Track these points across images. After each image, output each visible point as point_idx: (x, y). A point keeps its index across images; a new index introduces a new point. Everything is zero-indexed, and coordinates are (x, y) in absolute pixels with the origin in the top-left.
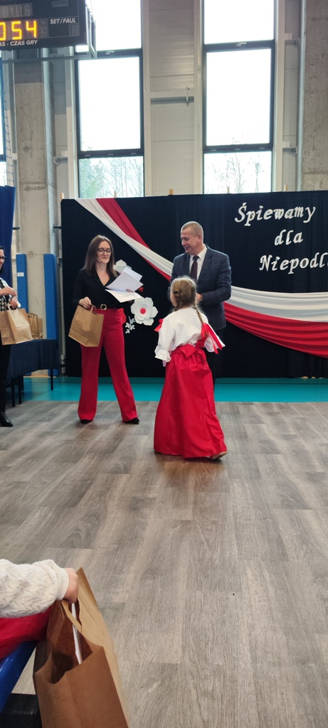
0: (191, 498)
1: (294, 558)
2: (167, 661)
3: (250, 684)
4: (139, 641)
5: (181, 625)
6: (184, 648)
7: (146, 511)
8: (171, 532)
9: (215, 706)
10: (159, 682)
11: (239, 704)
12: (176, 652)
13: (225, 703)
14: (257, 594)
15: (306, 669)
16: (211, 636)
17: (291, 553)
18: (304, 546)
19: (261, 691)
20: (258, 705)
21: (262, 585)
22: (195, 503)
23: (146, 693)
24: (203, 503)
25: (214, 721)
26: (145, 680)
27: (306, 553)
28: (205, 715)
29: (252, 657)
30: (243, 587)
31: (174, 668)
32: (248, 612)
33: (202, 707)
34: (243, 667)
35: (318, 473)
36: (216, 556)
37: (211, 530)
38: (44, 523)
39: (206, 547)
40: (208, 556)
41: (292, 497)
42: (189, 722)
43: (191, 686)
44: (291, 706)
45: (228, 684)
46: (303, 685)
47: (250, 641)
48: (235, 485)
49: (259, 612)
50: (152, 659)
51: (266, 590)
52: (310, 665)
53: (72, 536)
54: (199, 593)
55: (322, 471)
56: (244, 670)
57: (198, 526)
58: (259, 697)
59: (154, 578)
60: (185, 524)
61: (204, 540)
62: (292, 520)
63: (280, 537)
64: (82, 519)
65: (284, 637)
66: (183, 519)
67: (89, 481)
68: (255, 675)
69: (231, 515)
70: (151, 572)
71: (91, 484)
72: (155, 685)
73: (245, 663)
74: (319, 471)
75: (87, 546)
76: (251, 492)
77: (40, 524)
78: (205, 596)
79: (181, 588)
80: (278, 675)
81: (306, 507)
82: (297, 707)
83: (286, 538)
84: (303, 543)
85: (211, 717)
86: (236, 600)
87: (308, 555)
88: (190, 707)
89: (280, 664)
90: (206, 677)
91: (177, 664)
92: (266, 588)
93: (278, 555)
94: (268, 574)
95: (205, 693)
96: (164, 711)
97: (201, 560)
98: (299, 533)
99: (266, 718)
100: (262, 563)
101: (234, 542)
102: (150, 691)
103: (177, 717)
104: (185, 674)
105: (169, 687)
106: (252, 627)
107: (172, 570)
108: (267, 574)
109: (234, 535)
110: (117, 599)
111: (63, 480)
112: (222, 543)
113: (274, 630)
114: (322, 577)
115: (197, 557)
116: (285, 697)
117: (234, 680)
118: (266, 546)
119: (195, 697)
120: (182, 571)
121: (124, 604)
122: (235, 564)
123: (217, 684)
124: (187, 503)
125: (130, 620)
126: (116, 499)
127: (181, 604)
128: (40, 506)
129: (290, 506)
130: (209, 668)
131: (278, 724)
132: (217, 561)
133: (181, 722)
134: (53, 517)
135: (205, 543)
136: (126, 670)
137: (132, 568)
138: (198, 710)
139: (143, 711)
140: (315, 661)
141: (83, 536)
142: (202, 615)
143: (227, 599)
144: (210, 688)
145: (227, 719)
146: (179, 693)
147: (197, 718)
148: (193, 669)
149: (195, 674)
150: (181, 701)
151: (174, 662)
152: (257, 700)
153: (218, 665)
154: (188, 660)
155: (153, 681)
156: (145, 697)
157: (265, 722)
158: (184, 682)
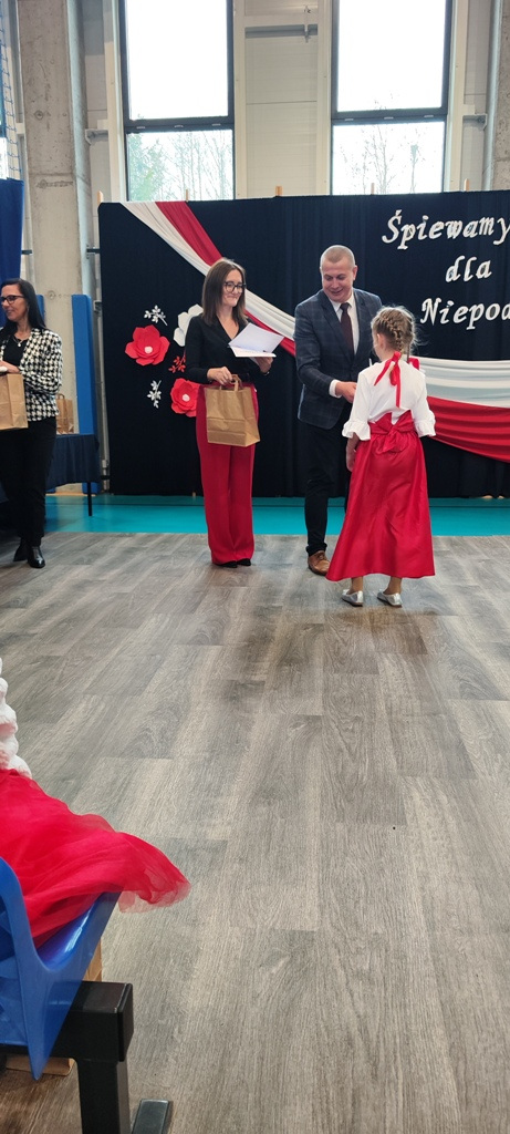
0: (319, 683)
1: (484, 774)
2: (297, 927)
3: (426, 961)
4: (252, 898)
5: (315, 875)
6: (322, 908)
7: (251, 701)
8: (292, 733)
9: (375, 993)
10: (288, 959)
11: (411, 991)
12: (310, 914)
13: (390, 989)
14: (430, 827)
16: (363, 891)
17: (480, 767)
18: (499, 756)
19: (444, 971)
20: (440, 992)
21: (436, 815)
22: (326, 690)
23: (267, 974)
24: (338, 691)
25: (374, 1016)
26: (265, 956)
27: (503, 766)
28: (360, 1006)
29: (427, 921)
30: (409, 817)
31: (308, 937)
32: (418, 855)
33: (356, 995)
34: (414, 935)
36: (364, 770)
37: (353, 731)
38: (92, 720)
39: (347, 756)
40: (350, 770)
41: (476, 681)
42: (336, 1016)
43: (336, 963)
44: (491, 994)
45: (393, 961)
47: (424, 897)
48: (387, 662)
49: (434, 854)
50: (274, 924)
51: (444, 821)
53: (139, 738)
54: (340, 826)
56: (416, 940)
57: (333, 725)
58: (442, 980)
59: (269, 804)
60: (312, 721)
61: (343, 746)
62: (478, 716)
63: (461, 741)
64: (152, 713)
65: (475, 891)
66: (308, 714)
67: (158, 657)
68: (433, 948)
69: (383, 708)
70: (265, 793)
71: (161, 662)
72: (281, 963)
73: (417, 930)
75: (164, 754)
76: (412, 674)
77: (87, 720)
78: (349, 831)
79: (312, 817)
80: (468, 949)
81: (498, 697)
82: (500, 996)
83: (469, 743)
84: (498, 751)
85: (369, 1011)
86: (398, 838)
87: (505, 770)
88: (337, 995)
89: (470, 932)
90: (358, 951)
91: (313, 932)
92: (444, 819)
93: (459, 771)
94: (445, 798)
95: (359, 975)
96: (297, 1000)
97: (340, 777)
98: (491, 735)
99: (453, 1011)
100: (435, 781)
101: (390, 749)
102: (274, 971)
103: (318, 1010)
104: (327, 947)
105: (302, 965)
106: (425, 877)
107: (296, 791)
108: (444, 799)
109: (389, 737)
110: (214, 835)
111: (118, 654)
112: (372, 750)
113: (460, 882)
115: (333, 772)
116: (480, 980)
117: (402, 957)
118: (440, 755)
119: (344, 980)
120: (312, 793)
121: (225, 842)
122: (393, 782)
123: (376, 961)
124: (314, 690)
125: (236, 866)
126: (203, 683)
127: (314, 843)
128: (85, 693)
129: (473, 696)
130: (363, 938)
131: (472, 1020)
132: (365, 778)
133: (325, 1017)
134: (107, 709)
135: (346, 751)
136: (235, 940)
137: (235, 788)
138: (349, 999)
139: (265, 1000)
141: (155, 738)
142: (348, 858)
143: (384, 835)
144: (366, 967)
145: (394, 1012)
146: (319, 974)
147: (349, 1010)
148: (338, 939)
149: (341, 946)
150: (322, 986)
151: (308, 928)
152: (439, 985)
153: (376, 934)
154: (329, 926)
155: (277, 956)
156: (266, 981)
157: (452, 1017)
158: (326, 958)
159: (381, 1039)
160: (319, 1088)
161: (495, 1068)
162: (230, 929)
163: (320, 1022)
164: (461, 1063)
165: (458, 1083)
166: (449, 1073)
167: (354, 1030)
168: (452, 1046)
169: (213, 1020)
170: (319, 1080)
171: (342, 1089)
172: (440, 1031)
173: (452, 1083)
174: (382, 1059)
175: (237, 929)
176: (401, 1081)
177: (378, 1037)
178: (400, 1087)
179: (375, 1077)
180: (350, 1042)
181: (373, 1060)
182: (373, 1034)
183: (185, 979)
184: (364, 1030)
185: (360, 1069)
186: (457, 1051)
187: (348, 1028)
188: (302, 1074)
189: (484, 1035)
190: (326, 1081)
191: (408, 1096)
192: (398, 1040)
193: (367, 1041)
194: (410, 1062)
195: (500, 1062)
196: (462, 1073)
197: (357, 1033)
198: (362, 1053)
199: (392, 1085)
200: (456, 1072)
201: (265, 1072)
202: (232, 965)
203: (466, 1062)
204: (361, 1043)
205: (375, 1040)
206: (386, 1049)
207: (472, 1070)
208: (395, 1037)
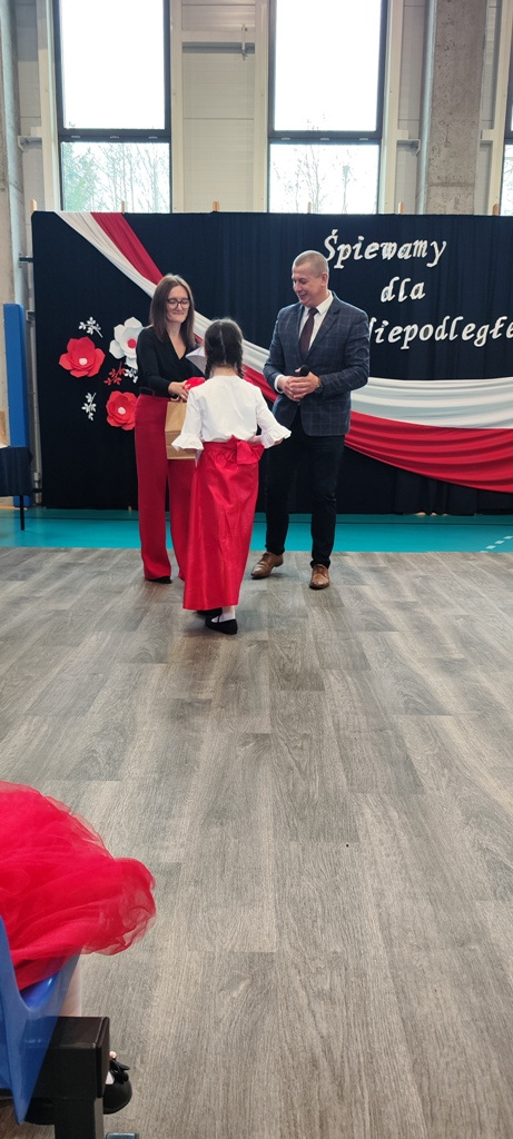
0: (266, 700)
1: (432, 789)
2: (256, 949)
3: (386, 978)
4: (209, 921)
5: (271, 895)
6: (279, 928)
7: (198, 720)
8: (241, 752)
9: (337, 1013)
10: (248, 981)
11: (372, 1009)
12: (269, 935)
13: (351, 1008)
14: (382, 844)
15: (466, 953)
16: (320, 910)
17: (428, 783)
18: (446, 771)
19: (403, 988)
20: (401, 1009)
21: (388, 831)
22: (273, 708)
23: (229, 998)
24: (285, 708)
25: (337, 1036)
26: (225, 979)
27: (450, 781)
28: (323, 1027)
29: (385, 938)
30: (361, 834)
31: (267, 958)
32: (372, 872)
33: (318, 1015)
34: (373, 952)
35: (455, 660)
36: (314, 788)
37: (302, 748)
38: (36, 742)
39: (297, 774)
40: (301, 788)
41: (419, 696)
42: (299, 1038)
43: (297, 984)
44: (450, 1008)
45: (353, 979)
46: (465, 976)
47: (380, 914)
48: (332, 678)
49: (388, 871)
50: (233, 947)
51: (395, 837)
52: (473, 947)
53: (85, 760)
54: (293, 845)
55: (462, 656)
56: (375, 958)
57: (282, 743)
58: (401, 996)
59: (221, 824)
60: (261, 739)
61: (293, 764)
62: (424, 731)
63: (408, 757)
64: (97, 734)
65: (430, 907)
66: (256, 732)
67: (101, 675)
68: (392, 965)
69: (330, 724)
70: (217, 814)
71: (104, 681)
72: (242, 986)
73: (375, 947)
74: (456, 656)
75: (112, 776)
76: (358, 690)
77: (30, 742)
78: (303, 850)
79: (266, 837)
80: (425, 964)
81: (441, 712)
82: (460, 1010)
83: (416, 758)
84: (444, 766)
85: (332, 1031)
86: (352, 856)
87: (452, 784)
88: (299, 1016)
89: (427, 948)
90: (318, 970)
91: (272, 953)
92: (395, 835)
93: (408, 786)
94: (396, 814)
95: (320, 995)
96: (259, 1023)
97: (292, 795)
98: (436, 750)
99: (414, 1026)
100: (385, 797)
101: (339, 766)
102: (235, 994)
103: (281, 1032)
104: (287, 968)
105: (263, 987)
106: (381, 894)
107: (248, 811)
108: (394, 814)
109: (337, 755)
110: (167, 858)
111: (58, 674)
112: (322, 767)
113: (414, 897)
114: (477, 817)
115: (285, 790)
116: (439, 996)
117: (362, 975)
118: (389, 771)
119: (306, 1001)
120: (264, 812)
121: (179, 865)
122: (344, 799)
123: (337, 980)
124: (261, 708)
125: (191, 888)
126: (149, 702)
127: (268, 863)
128: (26, 715)
129: (417, 711)
130: (322, 958)
131: (434, 1036)
132: (316, 796)
133: (288, 1038)
134: (51, 730)
135: (296, 768)
136: (194, 965)
137: (186, 809)
138: (312, 1019)
139: (228, 1025)
140: (479, 941)
142: (303, 877)
143: (338, 852)
144: (327, 987)
145: (357, 1032)
146: (281, 996)
147: (311, 1031)
148: (298, 960)
149: (301, 967)
150: (284, 1008)
151: (266, 949)
152: (399, 1002)
153: (335, 952)
154: (288, 946)
155: (237, 979)
156: (228, 1005)
157: (413, 1032)
158: (285, 979)
159: (346, 1060)
160: (287, 1112)
161: (458, 1082)
162: (189, 954)
163: (284, 1044)
164: (425, 1079)
165: (423, 1100)
166: (414, 1090)
167: (318, 1051)
168: (415, 1063)
169: (176, 1048)
170: (286, 1103)
171: (309, 1111)
172: (403, 1048)
173: (416, 1100)
174: (347, 1079)
175: (196, 953)
176: (367, 1100)
177: (342, 1057)
178: (366, 1106)
179: (341, 1097)
180: (314, 1063)
181: (338, 1081)
182: (337, 1054)
183: (145, 1007)
184: (328, 1051)
185: (325, 1090)
186: (420, 1067)
187: (312, 1049)
188: (269, 1098)
189: (446, 1050)
190: (292, 1104)
191: (375, 1114)
192: (362, 1059)
193: (331, 1062)
194: (374, 1081)
195: (463, 1075)
196: (426, 1089)
197: (322, 1053)
198: (327, 1074)
199: (358, 1105)
200: (420, 1088)
201: (231, 1098)
202: (192, 990)
203: (429, 1078)
204: (326, 1064)
205: (339, 1060)
206: (350, 1069)
207: (435, 1086)
208: (358, 1056)
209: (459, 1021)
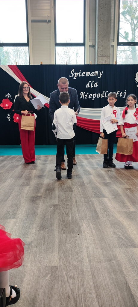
0: (57, 195)
1: (102, 218)
2: (53, 265)
3: (89, 271)
4: (40, 258)
5: (57, 249)
6: (60, 259)
7: (38, 202)
8: (50, 210)
9: (75, 282)
10: (51, 274)
11: (85, 280)
12: (57, 261)
13: (79, 281)
14: (88, 234)
15: (111, 263)
16: (71, 253)
17: (101, 216)
18: (106, 213)
19: (94, 274)
20: (93, 280)
21: (90, 230)
22: (59, 197)
23: (45, 280)
24: (62, 197)
25: (75, 289)
26: (44, 274)
27: (107, 215)
28: (72, 286)
29: (89, 260)
30: (82, 231)
31: (56, 267)
32: (85, 242)
33: (70, 283)
34: (85, 264)
35: (108, 182)
36: (70, 219)
37: (66, 208)
39: (65, 215)
40: (66, 219)
41: (98, 193)
42: (65, 290)
43: (64, 274)
44: (107, 279)
45: (80, 272)
46: (111, 270)
47: (88, 253)
48: (75, 188)
49: (90, 241)
50: (47, 265)
51: (92, 232)
52: (113, 261)
53: (6, 214)
54: (64, 235)
55: (110, 181)
56: (86, 266)
57: (61, 207)
58: (93, 276)
59: (44, 230)
60: (55, 206)
61: (64, 213)
62: (99, 202)
63: (95, 209)
64: (10, 207)
65: (101, 251)
66: (54, 204)
67: (11, 190)
68: (91, 268)
69: (74, 201)
70: (43, 227)
71: (12, 192)
72: (49, 276)
74: (108, 181)
75: (14, 218)
76: (82, 192)
78: (66, 236)
79: (56, 233)
80: (100, 267)
81: (104, 197)
82: (109, 279)
83: (98, 210)
84: (105, 211)
85: (74, 287)
86: (80, 237)
88: (65, 283)
89: (100, 262)
90: (70, 270)
91: (57, 266)
92: (92, 231)
93: (95, 217)
94: (92, 225)
95: (71, 277)
96: (54, 286)
97: (63, 221)
98: (103, 207)
99: (97, 285)
100: (89, 221)
101: (77, 212)
102: (47, 278)
103: (60, 289)
104: (61, 270)
105: (55, 276)
106: (88, 248)
107: (51, 226)
108: (91, 225)
109: (76, 209)
110: (29, 240)
112: (72, 213)
113: (97, 248)
114: (114, 225)
115: (61, 220)
116: (104, 276)
117: (82, 271)
118: (90, 213)
119: (67, 279)
120: (56, 226)
121: (32, 242)
122: (78, 222)
123: (75, 273)
124: (55, 197)
125: (35, 249)
126: (24, 197)
127: (57, 240)
129: (98, 197)
130: (71, 267)
131: (102, 287)
132: (70, 221)
133: (62, 290)
135: (65, 214)
136: (35, 270)
137: (34, 226)
138: (68, 284)
139: (45, 287)
140: (115, 260)
141: (11, 214)
142: (66, 244)
143: (76, 237)
144: (73, 275)
145: (81, 287)
146: (60, 278)
147: (68, 288)
148: (65, 267)
149: (65, 269)
150: (61, 281)
152: (93, 278)
153: (75, 265)
154: (62, 264)
155: (48, 274)
156: (45, 281)
157: (97, 287)
158: (61, 273)
161: (109, 300)
162: (34, 267)
163: (60, 292)
164: (100, 300)
165: (99, 306)
166: (97, 303)
167: (70, 293)
168: (97, 295)
169: (29, 295)
172: (94, 291)
174: (78, 301)
175: (36, 267)
177: (77, 295)
179: (76, 306)
180: (69, 297)
181: (75, 301)
182: (75, 294)
183: (21, 283)
184: (73, 293)
185: (72, 305)
186: (99, 297)
187: (68, 293)
189: (106, 291)
192: (82, 295)
193: (74, 296)
194: (86, 301)
195: (110, 298)
197: (71, 294)
198: (72, 300)
200: (99, 302)
202: (35, 278)
203: (101, 299)
204: (72, 297)
205: (76, 296)
206: (79, 298)
207: (103, 302)
208: (81, 294)
209: (109, 283)
